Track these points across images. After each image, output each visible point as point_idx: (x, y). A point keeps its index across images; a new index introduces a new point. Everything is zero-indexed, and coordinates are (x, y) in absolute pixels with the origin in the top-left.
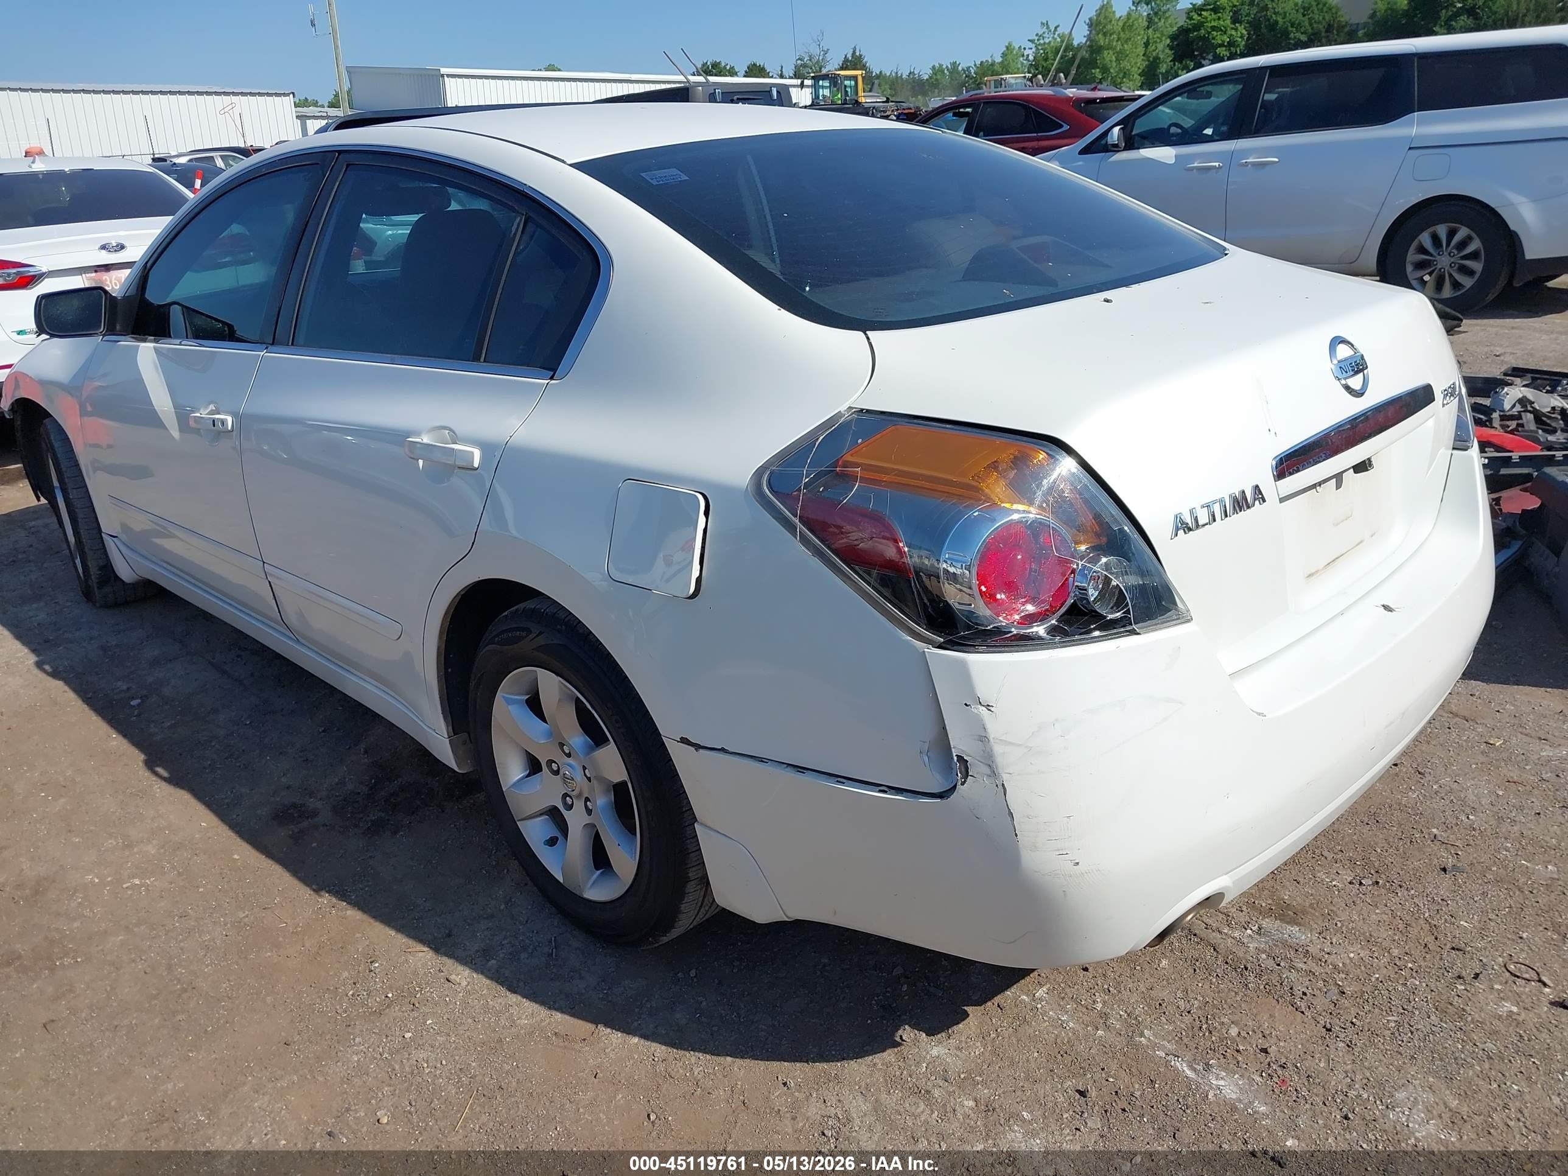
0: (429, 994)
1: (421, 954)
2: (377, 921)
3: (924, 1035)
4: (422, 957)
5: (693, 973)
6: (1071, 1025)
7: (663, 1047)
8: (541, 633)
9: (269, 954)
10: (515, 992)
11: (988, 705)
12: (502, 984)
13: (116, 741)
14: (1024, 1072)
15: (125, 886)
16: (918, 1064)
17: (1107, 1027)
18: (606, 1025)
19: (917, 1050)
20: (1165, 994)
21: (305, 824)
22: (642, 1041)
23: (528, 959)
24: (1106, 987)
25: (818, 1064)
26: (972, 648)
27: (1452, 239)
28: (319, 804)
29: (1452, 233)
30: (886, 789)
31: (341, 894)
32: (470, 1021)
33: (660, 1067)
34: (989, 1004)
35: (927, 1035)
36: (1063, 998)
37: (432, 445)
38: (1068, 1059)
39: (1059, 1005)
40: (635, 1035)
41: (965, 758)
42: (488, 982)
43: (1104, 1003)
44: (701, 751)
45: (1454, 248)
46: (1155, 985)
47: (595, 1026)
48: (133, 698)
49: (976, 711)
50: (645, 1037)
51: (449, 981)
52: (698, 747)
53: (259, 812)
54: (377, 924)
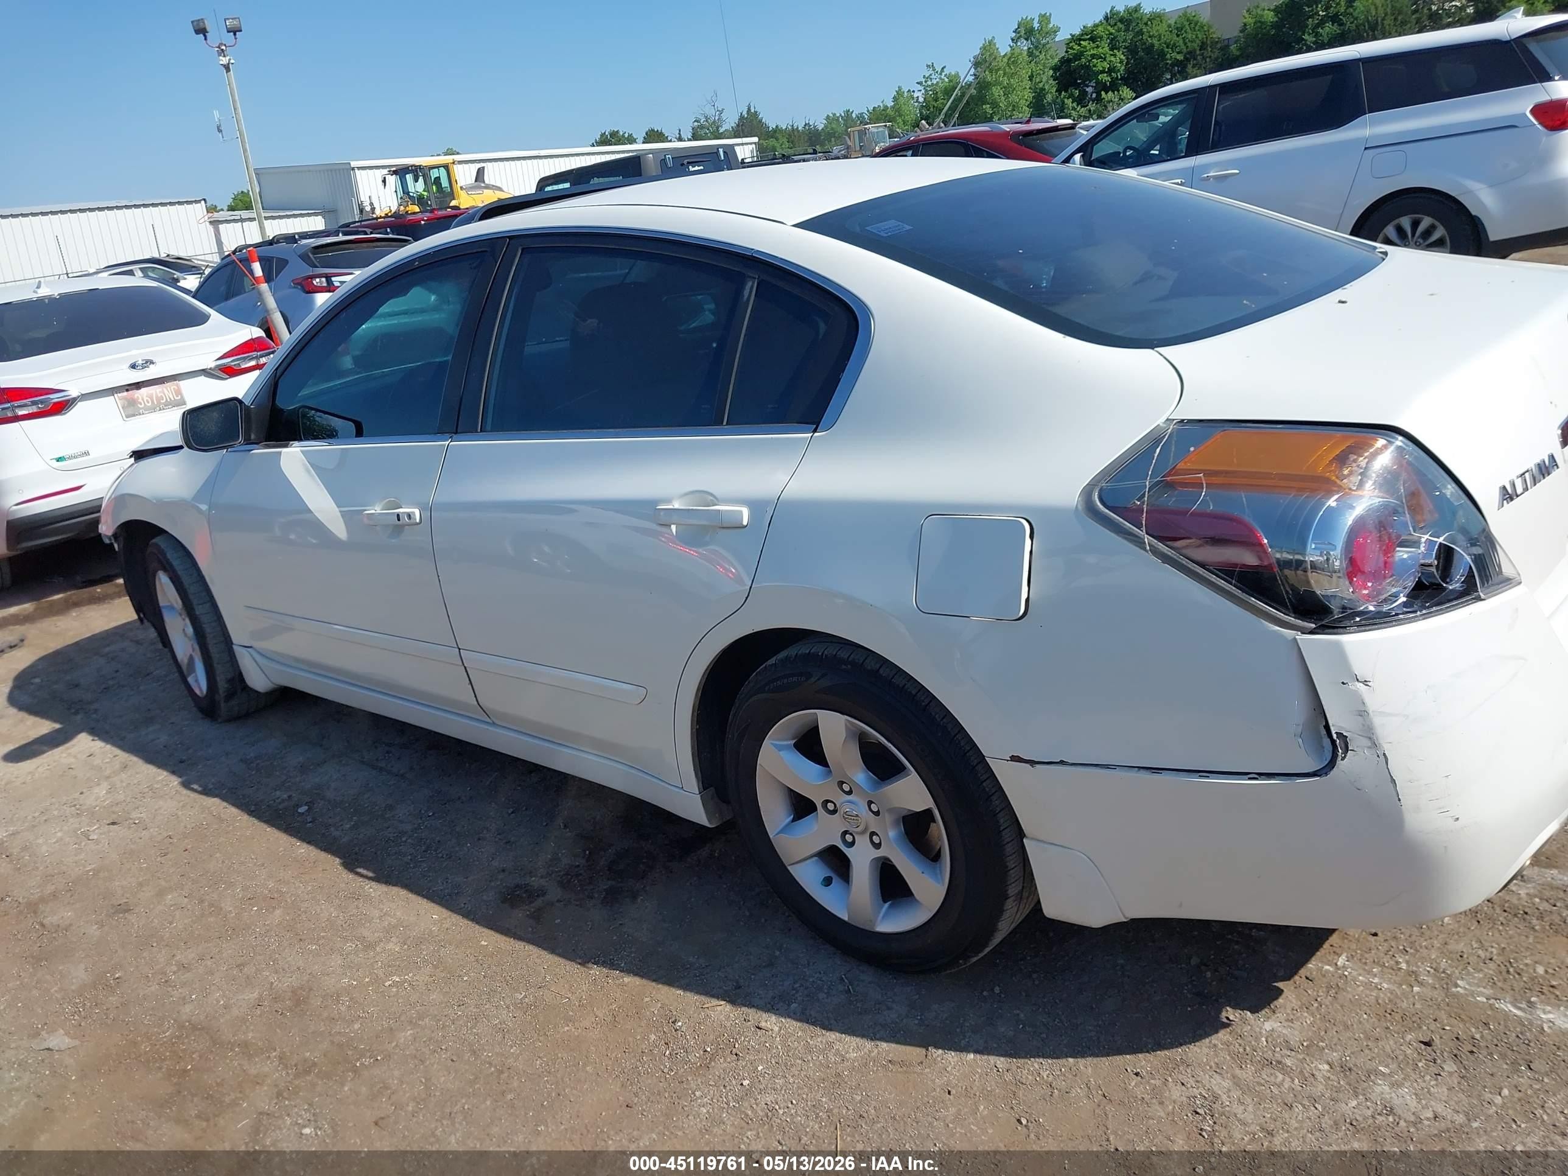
0: (746, 1043)
1: (719, 1008)
2: (658, 984)
3: (1249, 1013)
4: (721, 1011)
5: (997, 990)
6: (1386, 986)
7: (1002, 1059)
8: (823, 676)
9: (567, 1028)
10: (831, 1030)
11: (1366, 681)
12: (814, 1024)
13: (303, 850)
14: (1362, 1033)
15: (387, 984)
16: (1257, 1039)
17: (1421, 984)
18: (937, 1047)
19: (1249, 1027)
20: (1461, 947)
21: (539, 902)
22: (978, 1056)
23: (827, 998)
24: (1401, 947)
25: (1159, 1052)
26: (1345, 630)
27: (1416, 230)
28: (543, 882)
29: (1415, 224)
30: (1256, 776)
31: (611, 965)
32: (799, 1062)
33: (1008, 1077)
34: (1296, 978)
35: (1252, 1012)
36: (1366, 963)
37: (689, 510)
38: (1398, 1017)
39: (1365, 970)
40: (969, 1052)
41: (1345, 734)
42: (799, 1024)
43: (1407, 962)
44: (1038, 766)
45: (1418, 238)
46: (1448, 940)
47: (924, 1051)
48: (298, 806)
49: (1353, 688)
50: (977, 1052)
51: (761, 1029)
52: (1032, 763)
53: (485, 897)
54: (660, 986)
